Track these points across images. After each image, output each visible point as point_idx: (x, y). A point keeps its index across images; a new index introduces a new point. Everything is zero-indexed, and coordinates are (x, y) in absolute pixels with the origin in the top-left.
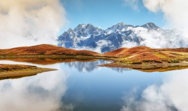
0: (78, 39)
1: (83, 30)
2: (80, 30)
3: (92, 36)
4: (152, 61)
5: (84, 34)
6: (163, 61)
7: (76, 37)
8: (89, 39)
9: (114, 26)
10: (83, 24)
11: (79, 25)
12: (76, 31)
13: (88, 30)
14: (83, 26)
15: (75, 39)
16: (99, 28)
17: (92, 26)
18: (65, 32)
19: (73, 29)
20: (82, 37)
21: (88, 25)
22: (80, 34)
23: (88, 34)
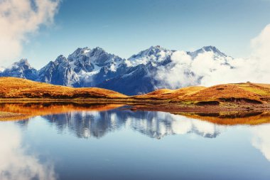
0: (77, 76)
1: (85, 59)
2: (81, 58)
3: (102, 71)
4: (239, 100)
5: (87, 66)
6: (262, 99)
7: (72, 72)
8: (98, 75)
9: (142, 52)
10: (86, 48)
11: (79, 50)
12: (71, 60)
13: (94, 58)
14: (86, 51)
15: (69, 76)
16: (116, 55)
17: (103, 52)
18: (51, 63)
19: (67, 57)
20: (83, 72)
21: (95, 50)
22: (80, 65)
23: (96, 67)
